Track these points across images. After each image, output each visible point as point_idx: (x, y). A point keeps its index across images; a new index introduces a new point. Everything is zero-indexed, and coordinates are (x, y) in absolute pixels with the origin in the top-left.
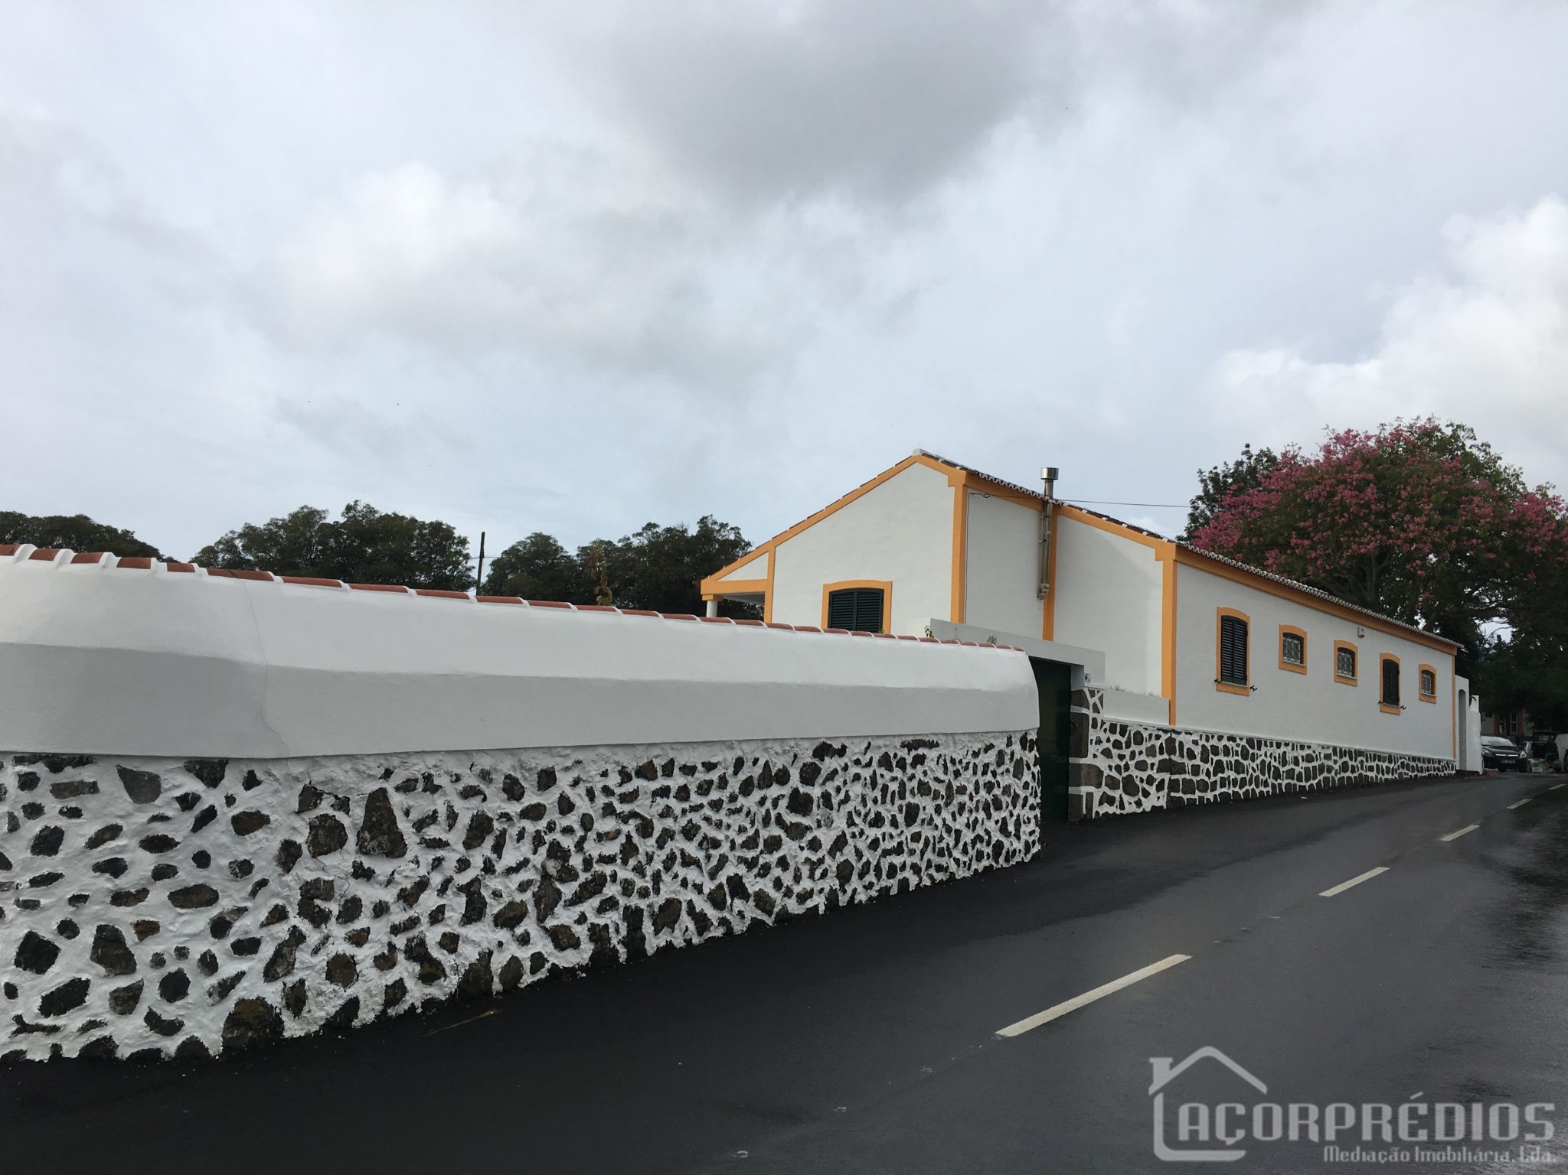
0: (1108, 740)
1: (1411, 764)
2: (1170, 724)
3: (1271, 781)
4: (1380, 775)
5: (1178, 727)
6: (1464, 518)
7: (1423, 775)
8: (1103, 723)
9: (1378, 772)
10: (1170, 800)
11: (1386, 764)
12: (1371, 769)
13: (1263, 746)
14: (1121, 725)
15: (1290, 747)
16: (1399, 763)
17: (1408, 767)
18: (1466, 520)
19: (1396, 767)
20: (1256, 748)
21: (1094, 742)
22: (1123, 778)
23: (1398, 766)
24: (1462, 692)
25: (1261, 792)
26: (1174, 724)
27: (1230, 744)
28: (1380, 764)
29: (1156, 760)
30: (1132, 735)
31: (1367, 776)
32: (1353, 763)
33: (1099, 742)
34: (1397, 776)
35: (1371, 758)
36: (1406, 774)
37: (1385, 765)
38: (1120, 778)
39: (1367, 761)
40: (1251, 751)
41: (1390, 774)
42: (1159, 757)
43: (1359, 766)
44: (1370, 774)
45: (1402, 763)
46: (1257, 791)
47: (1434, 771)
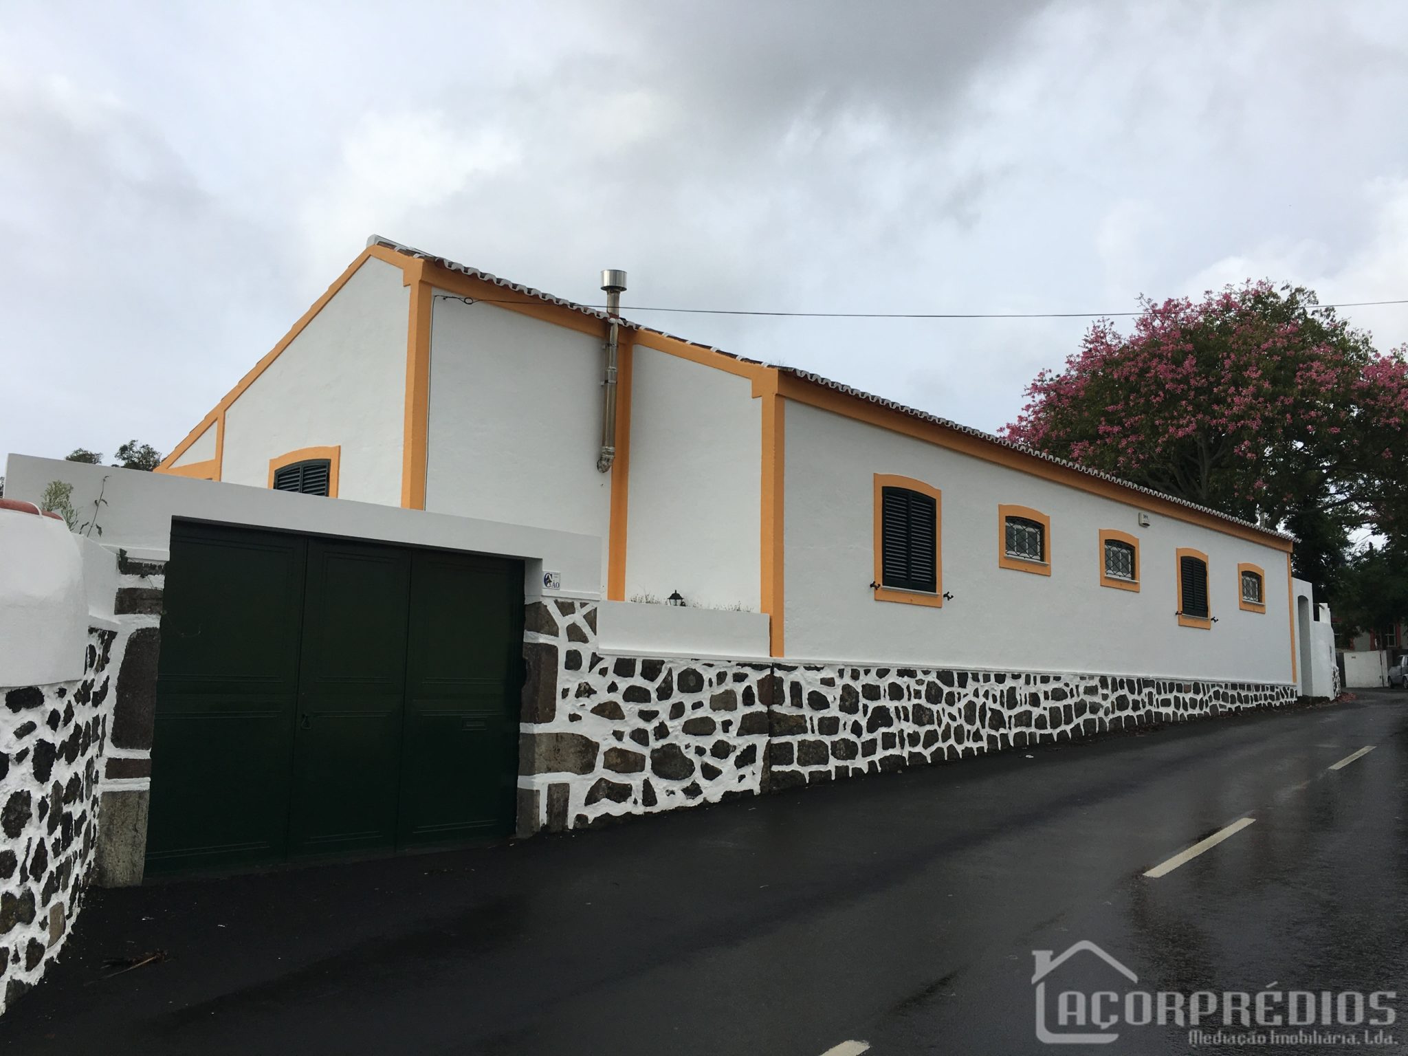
0: (613, 688)
1: (1230, 692)
2: (771, 656)
3: (984, 733)
4: (1181, 711)
5: (786, 660)
6: (1300, 387)
7: (1250, 706)
8: (596, 659)
9: (1177, 707)
10: (769, 779)
11: (1191, 695)
12: (1166, 703)
13: (970, 680)
14: (644, 662)
15: (1022, 680)
16: (1211, 693)
17: (1225, 697)
18: (1303, 390)
19: (1207, 697)
20: (956, 683)
21: (572, 693)
22: (653, 751)
23: (1210, 697)
24: (1302, 600)
25: (968, 751)
26: (782, 654)
27: (903, 682)
28: (1181, 695)
29: (736, 716)
30: (675, 678)
31: (1159, 714)
32: (1136, 697)
33: (586, 691)
34: (1208, 710)
35: (1165, 689)
36: (1222, 706)
37: (1188, 697)
38: (646, 752)
39: (1159, 693)
40: (946, 689)
41: (1198, 708)
42: (742, 710)
43: (1146, 700)
44: (1163, 710)
45: (1216, 693)
46: (959, 749)
47: (1266, 699)
